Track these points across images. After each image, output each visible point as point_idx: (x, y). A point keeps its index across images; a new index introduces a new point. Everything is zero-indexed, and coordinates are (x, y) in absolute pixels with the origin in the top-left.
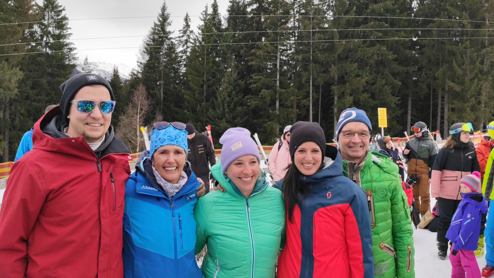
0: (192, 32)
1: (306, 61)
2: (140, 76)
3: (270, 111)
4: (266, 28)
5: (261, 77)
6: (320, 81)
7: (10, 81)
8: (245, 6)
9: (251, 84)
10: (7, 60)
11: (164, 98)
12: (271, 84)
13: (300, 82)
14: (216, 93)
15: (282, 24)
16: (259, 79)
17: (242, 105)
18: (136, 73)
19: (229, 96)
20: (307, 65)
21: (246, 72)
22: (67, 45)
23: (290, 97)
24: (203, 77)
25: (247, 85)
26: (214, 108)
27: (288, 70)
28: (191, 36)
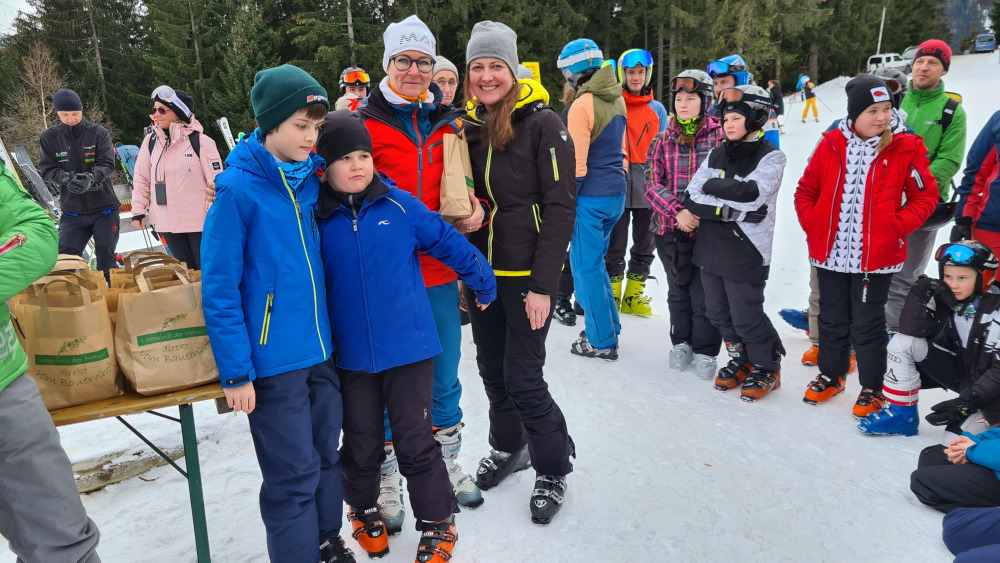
5: (314, 20)
9: (294, 35)
11: (106, 74)
12: (336, 35)
14: (222, 58)
16: (310, 25)
19: (252, 63)
24: (188, 26)
25: (287, 38)
26: (222, 90)
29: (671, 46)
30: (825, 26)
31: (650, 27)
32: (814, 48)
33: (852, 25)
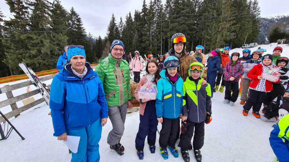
0: (123, 23)
1: (160, 32)
2: (108, 38)
3: (149, 48)
4: (147, 21)
6: (164, 38)
7: (64, 40)
8: (140, 14)
9: (142, 39)
10: (62, 33)
12: (149, 39)
13: (158, 38)
14: (132, 43)
15: (152, 19)
16: (145, 38)
17: (140, 46)
18: (106, 37)
19: (136, 44)
20: (160, 33)
21: (141, 36)
22: (82, 28)
23: (155, 43)
24: (127, 38)
25: (142, 40)
26: (131, 48)
27: (154, 35)
28: (123, 25)
29: (204, 42)
30: (234, 39)
31: (201, 39)
32: (232, 43)
33: (240, 39)
